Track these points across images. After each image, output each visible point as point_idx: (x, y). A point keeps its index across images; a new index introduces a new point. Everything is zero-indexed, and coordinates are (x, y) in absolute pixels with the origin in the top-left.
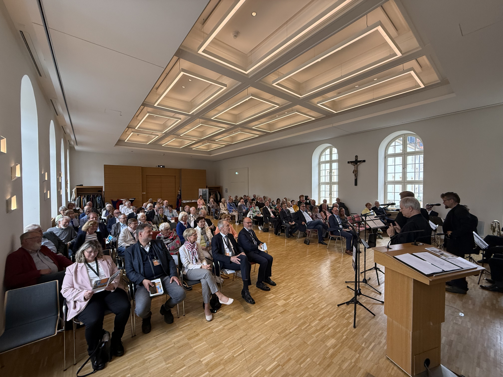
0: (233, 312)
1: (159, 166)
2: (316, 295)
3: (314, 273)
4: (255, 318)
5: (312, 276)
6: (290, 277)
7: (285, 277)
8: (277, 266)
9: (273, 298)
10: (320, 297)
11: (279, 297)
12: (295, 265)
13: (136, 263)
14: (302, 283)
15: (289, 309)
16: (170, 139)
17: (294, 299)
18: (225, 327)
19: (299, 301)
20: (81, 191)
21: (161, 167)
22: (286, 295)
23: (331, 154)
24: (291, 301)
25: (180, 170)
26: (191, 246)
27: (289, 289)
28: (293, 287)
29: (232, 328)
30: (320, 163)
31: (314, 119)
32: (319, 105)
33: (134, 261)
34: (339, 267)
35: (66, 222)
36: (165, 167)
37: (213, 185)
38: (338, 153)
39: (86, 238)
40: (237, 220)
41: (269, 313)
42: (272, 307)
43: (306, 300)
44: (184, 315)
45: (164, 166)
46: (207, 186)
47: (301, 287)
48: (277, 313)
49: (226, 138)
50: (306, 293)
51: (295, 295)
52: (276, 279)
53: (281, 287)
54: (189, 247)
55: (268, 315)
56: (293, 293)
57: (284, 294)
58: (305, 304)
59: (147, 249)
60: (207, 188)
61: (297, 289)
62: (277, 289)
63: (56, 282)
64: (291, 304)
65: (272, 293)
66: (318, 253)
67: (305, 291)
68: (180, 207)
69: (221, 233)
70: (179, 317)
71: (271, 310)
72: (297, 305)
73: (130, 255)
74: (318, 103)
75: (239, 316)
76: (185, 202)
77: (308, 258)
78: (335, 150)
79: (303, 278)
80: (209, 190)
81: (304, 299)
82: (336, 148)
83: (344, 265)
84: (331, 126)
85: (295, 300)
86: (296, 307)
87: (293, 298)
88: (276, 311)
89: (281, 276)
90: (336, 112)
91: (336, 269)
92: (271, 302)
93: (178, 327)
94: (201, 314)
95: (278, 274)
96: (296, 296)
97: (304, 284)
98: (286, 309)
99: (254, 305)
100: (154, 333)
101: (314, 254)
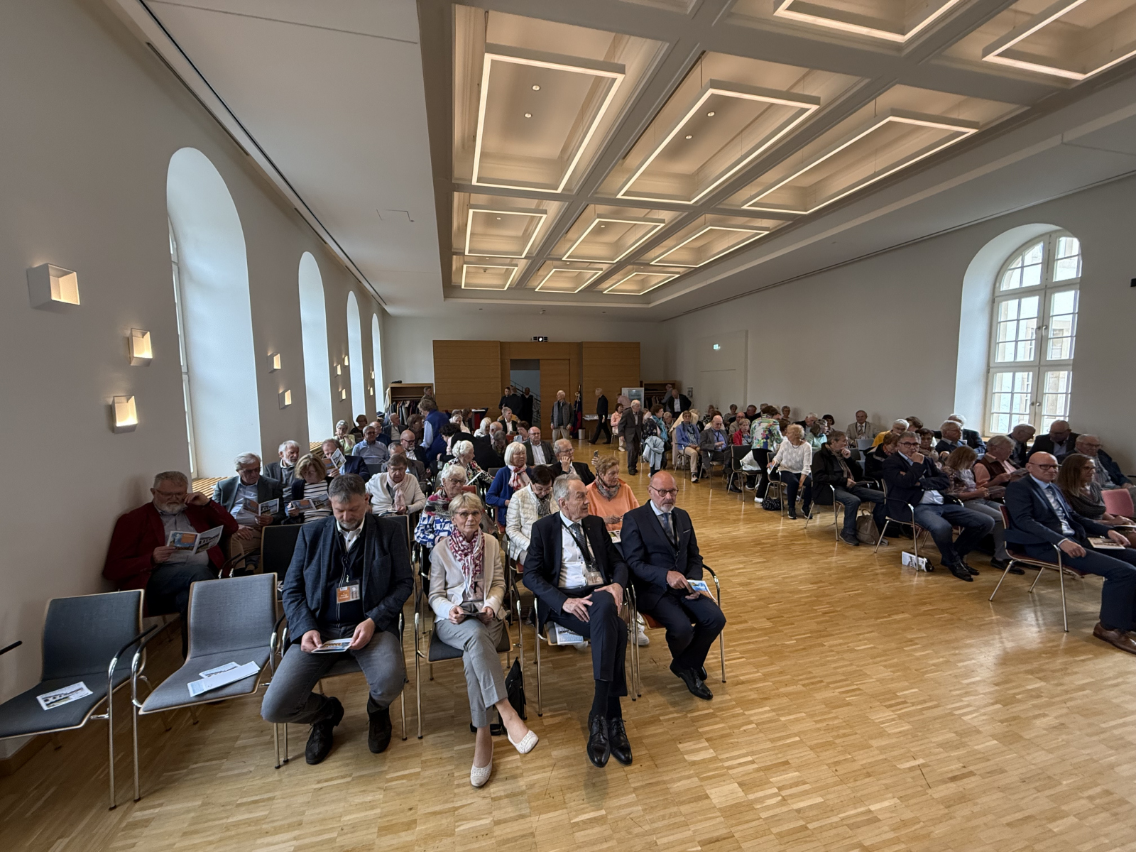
0: (548, 774)
1: (535, 338)
2: (886, 804)
3: (905, 696)
4: (604, 827)
5: (891, 706)
6: (799, 688)
7: (780, 682)
9: (703, 761)
10: (904, 824)
11: (727, 764)
12: (835, 642)
14: (838, 728)
15: (746, 839)
16: (546, 273)
17: (784, 793)
18: (496, 828)
19: (798, 811)
20: (398, 393)
21: (541, 339)
22: (755, 766)
23: (1048, 263)
24: (768, 797)
25: (580, 346)
27: (780, 739)
28: (795, 735)
29: (515, 839)
31: (972, 131)
32: (991, 58)
34: (1039, 697)
36: (549, 340)
38: (1085, 253)
39: (305, 491)
41: (660, 824)
42: (683, 803)
43: (835, 819)
45: (546, 339)
46: (641, 382)
47: (830, 744)
48: (691, 840)
50: (842, 782)
51: (792, 775)
52: (743, 683)
53: (751, 722)
55: (654, 831)
56: (787, 763)
57: (749, 758)
58: (825, 834)
59: (350, 540)
60: (641, 386)
61: (812, 748)
62: (730, 728)
64: (764, 815)
65: (708, 740)
66: (943, 611)
67: (842, 770)
69: (561, 512)
71: (675, 815)
72: (786, 827)
75: (559, 798)
77: (895, 626)
79: (848, 704)
80: (645, 390)
81: (825, 810)
82: (1076, 237)
83: (1067, 692)
84: (1055, 141)
85: (784, 799)
86: (780, 835)
87: (780, 789)
88: (693, 828)
89: (766, 677)
90: (1079, 77)
91: (1019, 701)
92: (689, 777)
95: (758, 666)
96: (796, 784)
97: (845, 735)
98: (733, 830)
101: (925, 613)
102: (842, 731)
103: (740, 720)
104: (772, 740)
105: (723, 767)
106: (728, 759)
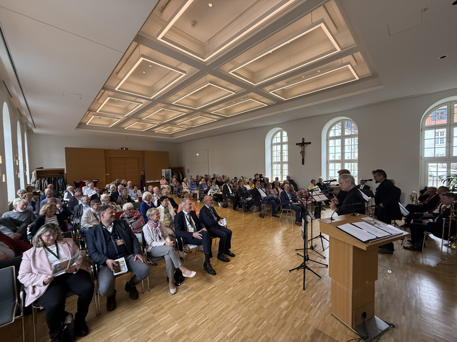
0: (196, 284)
1: (122, 148)
2: (270, 263)
3: (269, 243)
4: (216, 288)
5: (267, 246)
6: (248, 248)
7: (243, 248)
8: (236, 239)
9: (233, 268)
10: (274, 264)
11: (238, 267)
12: (252, 236)
13: (98, 244)
14: (258, 253)
15: (247, 278)
16: (132, 123)
17: (251, 268)
18: (188, 299)
19: (255, 269)
20: (41, 174)
21: (124, 149)
22: (244, 265)
23: (281, 137)
24: (249, 270)
25: (143, 152)
26: (154, 224)
27: (247, 259)
28: (250, 257)
29: (195, 298)
30: (272, 145)
31: (267, 105)
32: (270, 92)
33: (96, 242)
34: (290, 237)
35: (23, 205)
36: (129, 149)
37: (175, 165)
38: (288, 135)
39: (45, 221)
40: (198, 197)
41: (228, 282)
42: (232, 277)
43: (262, 268)
44: (149, 291)
45: (127, 149)
46: (169, 167)
47: (258, 256)
48: (236, 282)
49: (186, 122)
50: (262, 262)
51: (252, 264)
52: (235, 250)
53: (240, 257)
54: (153, 226)
55: (228, 284)
56: (250, 262)
57: (242, 264)
58: (262, 271)
59: (110, 230)
60: (169, 169)
61: (254, 258)
62: (236, 260)
63: (13, 267)
64: (249, 273)
65: (232, 264)
66: (272, 225)
67: (261, 260)
68: (144, 187)
69: (183, 210)
70: (144, 293)
71: (231, 279)
72: (254, 273)
73: (92, 236)
74: (270, 91)
75: (201, 287)
76: (148, 182)
77: (263, 230)
78: (285, 134)
79: (259, 248)
80: (171, 170)
81: (260, 267)
82: (286, 131)
83: (294, 235)
84: (281, 111)
85: (252, 268)
86: (253, 275)
87: (250, 267)
88: (236, 280)
89: (239, 248)
90: (285, 100)
91: (288, 238)
92: (231, 272)
93: (143, 302)
94: (165, 288)
95: (237, 246)
96: (253, 265)
97: (260, 254)
98: (244, 277)
99: (216, 276)
100: (118, 310)
101: (268, 226)
102: (259, 253)
103: (238, 258)
104: (246, 259)
105: (237, 268)
106: (238, 266)
